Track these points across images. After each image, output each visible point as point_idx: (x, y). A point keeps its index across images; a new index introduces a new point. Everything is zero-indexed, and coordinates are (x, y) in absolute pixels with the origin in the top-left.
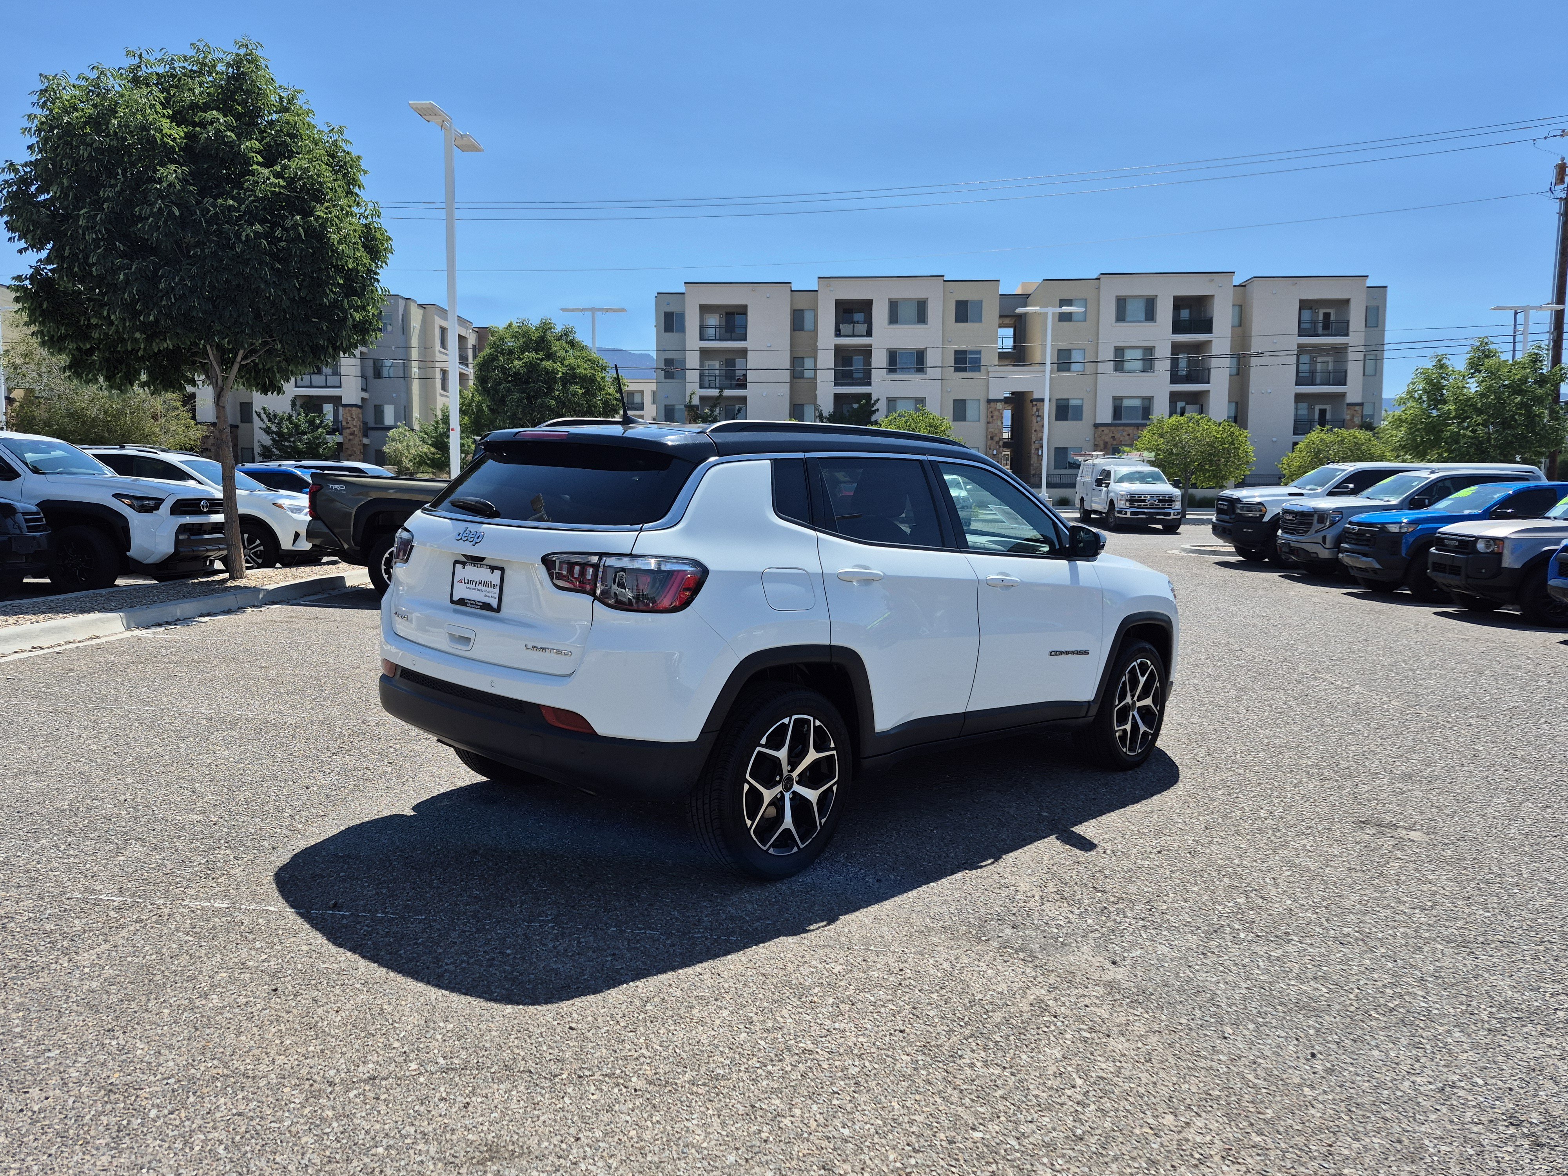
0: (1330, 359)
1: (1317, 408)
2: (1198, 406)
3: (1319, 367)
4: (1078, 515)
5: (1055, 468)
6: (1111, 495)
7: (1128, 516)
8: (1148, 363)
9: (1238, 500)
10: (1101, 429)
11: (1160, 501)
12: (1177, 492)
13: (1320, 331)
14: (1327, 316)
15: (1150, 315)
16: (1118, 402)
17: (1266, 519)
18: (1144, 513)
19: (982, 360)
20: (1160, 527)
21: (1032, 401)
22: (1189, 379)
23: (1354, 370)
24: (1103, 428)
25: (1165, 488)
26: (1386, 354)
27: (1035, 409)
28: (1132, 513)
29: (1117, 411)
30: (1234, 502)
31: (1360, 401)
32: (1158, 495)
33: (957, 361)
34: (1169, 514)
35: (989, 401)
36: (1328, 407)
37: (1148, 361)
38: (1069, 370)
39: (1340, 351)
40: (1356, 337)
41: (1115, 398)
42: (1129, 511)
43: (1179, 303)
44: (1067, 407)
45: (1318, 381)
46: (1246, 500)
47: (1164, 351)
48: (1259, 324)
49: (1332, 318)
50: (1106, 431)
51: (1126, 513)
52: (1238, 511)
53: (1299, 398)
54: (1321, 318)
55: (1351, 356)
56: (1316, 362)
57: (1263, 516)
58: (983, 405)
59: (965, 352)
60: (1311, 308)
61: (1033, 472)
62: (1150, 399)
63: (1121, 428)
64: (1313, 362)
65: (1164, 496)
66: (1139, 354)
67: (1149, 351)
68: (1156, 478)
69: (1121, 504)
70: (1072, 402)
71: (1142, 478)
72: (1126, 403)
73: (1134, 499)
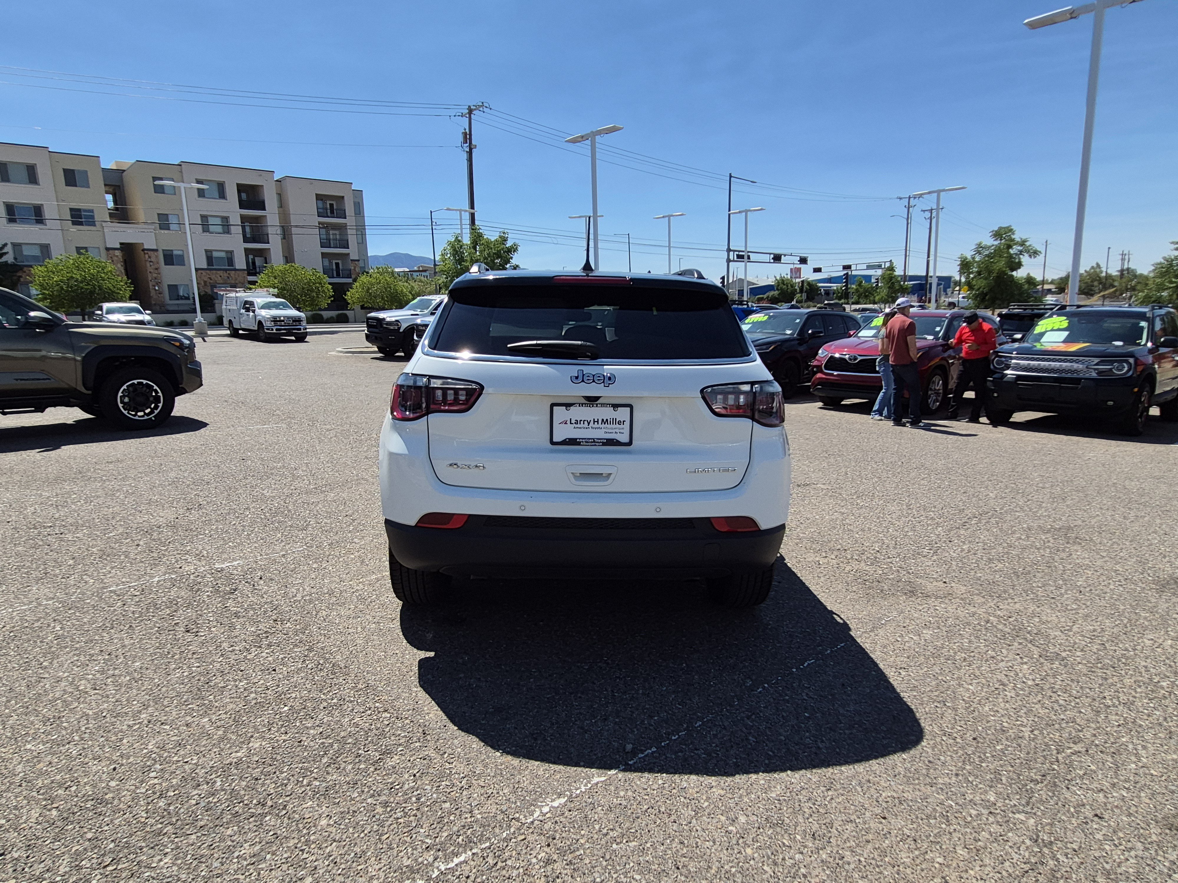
0: (337, 232)
1: (334, 262)
2: (263, 258)
3: (331, 237)
4: (228, 332)
5: (170, 300)
6: (258, 318)
7: (275, 331)
8: (226, 227)
9: (384, 319)
10: (200, 272)
11: (294, 321)
12: (302, 315)
13: (329, 214)
14: (331, 205)
15: (222, 195)
16: (209, 253)
17: (401, 330)
18: (284, 329)
19: (96, 217)
20: (293, 338)
21: (143, 250)
22: (254, 240)
23: (352, 240)
24: (202, 271)
25: (293, 312)
26: (367, 232)
27: (147, 256)
28: (277, 330)
29: (210, 259)
30: (380, 321)
31: (358, 258)
32: (292, 317)
33: (72, 216)
34: (300, 329)
35: (108, 249)
36: (340, 262)
37: (226, 226)
38: (169, 229)
39: (342, 228)
40: (350, 221)
41: (206, 251)
42: (274, 328)
43: (241, 188)
44: (172, 255)
45: (332, 246)
46: (388, 319)
47: (235, 220)
48: (293, 207)
49: (335, 207)
50: (204, 274)
51: (272, 330)
52: (385, 326)
53: (324, 255)
54: (328, 207)
55: (349, 232)
56: (329, 235)
57: (399, 328)
58: (103, 252)
59: (79, 210)
60: (322, 200)
61: (153, 302)
62: (231, 252)
63: (215, 272)
64: (328, 234)
65: (295, 317)
66: (218, 221)
67: (225, 219)
68: (285, 307)
69: (267, 324)
70: (175, 253)
71: (276, 306)
72: (215, 254)
73: (275, 320)
